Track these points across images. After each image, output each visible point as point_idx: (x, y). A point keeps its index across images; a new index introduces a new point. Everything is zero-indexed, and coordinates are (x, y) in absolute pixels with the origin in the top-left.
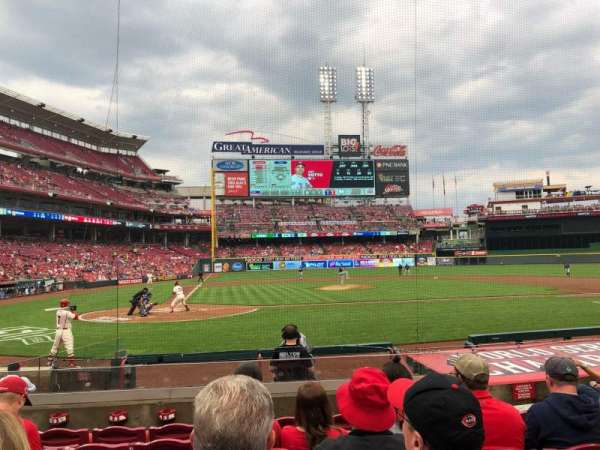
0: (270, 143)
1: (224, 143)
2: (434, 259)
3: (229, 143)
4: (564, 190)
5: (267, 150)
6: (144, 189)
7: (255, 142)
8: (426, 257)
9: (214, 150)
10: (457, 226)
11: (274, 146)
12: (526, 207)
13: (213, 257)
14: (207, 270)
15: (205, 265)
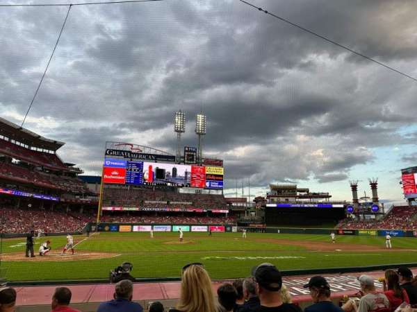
0: (143, 152)
1: (114, 150)
2: (236, 227)
3: (117, 151)
4: (308, 192)
5: (140, 156)
6: (57, 175)
7: (133, 151)
8: (231, 226)
9: (106, 154)
10: (249, 208)
11: (144, 154)
12: (287, 200)
13: (98, 221)
14: (93, 229)
15: (92, 227)
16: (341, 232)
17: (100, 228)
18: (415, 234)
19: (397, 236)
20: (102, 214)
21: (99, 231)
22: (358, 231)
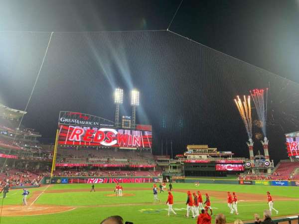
5: (87, 123)
10: (172, 163)
12: (201, 157)
13: (52, 175)
14: (48, 182)
15: (47, 180)
16: (242, 182)
17: (53, 181)
18: (297, 183)
19: (284, 185)
20: (55, 170)
21: (52, 183)
22: (254, 182)
